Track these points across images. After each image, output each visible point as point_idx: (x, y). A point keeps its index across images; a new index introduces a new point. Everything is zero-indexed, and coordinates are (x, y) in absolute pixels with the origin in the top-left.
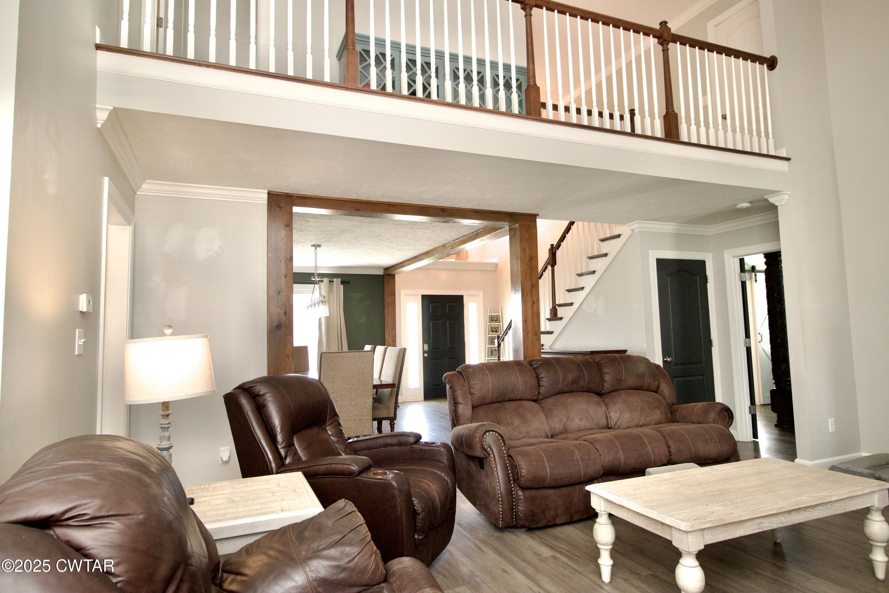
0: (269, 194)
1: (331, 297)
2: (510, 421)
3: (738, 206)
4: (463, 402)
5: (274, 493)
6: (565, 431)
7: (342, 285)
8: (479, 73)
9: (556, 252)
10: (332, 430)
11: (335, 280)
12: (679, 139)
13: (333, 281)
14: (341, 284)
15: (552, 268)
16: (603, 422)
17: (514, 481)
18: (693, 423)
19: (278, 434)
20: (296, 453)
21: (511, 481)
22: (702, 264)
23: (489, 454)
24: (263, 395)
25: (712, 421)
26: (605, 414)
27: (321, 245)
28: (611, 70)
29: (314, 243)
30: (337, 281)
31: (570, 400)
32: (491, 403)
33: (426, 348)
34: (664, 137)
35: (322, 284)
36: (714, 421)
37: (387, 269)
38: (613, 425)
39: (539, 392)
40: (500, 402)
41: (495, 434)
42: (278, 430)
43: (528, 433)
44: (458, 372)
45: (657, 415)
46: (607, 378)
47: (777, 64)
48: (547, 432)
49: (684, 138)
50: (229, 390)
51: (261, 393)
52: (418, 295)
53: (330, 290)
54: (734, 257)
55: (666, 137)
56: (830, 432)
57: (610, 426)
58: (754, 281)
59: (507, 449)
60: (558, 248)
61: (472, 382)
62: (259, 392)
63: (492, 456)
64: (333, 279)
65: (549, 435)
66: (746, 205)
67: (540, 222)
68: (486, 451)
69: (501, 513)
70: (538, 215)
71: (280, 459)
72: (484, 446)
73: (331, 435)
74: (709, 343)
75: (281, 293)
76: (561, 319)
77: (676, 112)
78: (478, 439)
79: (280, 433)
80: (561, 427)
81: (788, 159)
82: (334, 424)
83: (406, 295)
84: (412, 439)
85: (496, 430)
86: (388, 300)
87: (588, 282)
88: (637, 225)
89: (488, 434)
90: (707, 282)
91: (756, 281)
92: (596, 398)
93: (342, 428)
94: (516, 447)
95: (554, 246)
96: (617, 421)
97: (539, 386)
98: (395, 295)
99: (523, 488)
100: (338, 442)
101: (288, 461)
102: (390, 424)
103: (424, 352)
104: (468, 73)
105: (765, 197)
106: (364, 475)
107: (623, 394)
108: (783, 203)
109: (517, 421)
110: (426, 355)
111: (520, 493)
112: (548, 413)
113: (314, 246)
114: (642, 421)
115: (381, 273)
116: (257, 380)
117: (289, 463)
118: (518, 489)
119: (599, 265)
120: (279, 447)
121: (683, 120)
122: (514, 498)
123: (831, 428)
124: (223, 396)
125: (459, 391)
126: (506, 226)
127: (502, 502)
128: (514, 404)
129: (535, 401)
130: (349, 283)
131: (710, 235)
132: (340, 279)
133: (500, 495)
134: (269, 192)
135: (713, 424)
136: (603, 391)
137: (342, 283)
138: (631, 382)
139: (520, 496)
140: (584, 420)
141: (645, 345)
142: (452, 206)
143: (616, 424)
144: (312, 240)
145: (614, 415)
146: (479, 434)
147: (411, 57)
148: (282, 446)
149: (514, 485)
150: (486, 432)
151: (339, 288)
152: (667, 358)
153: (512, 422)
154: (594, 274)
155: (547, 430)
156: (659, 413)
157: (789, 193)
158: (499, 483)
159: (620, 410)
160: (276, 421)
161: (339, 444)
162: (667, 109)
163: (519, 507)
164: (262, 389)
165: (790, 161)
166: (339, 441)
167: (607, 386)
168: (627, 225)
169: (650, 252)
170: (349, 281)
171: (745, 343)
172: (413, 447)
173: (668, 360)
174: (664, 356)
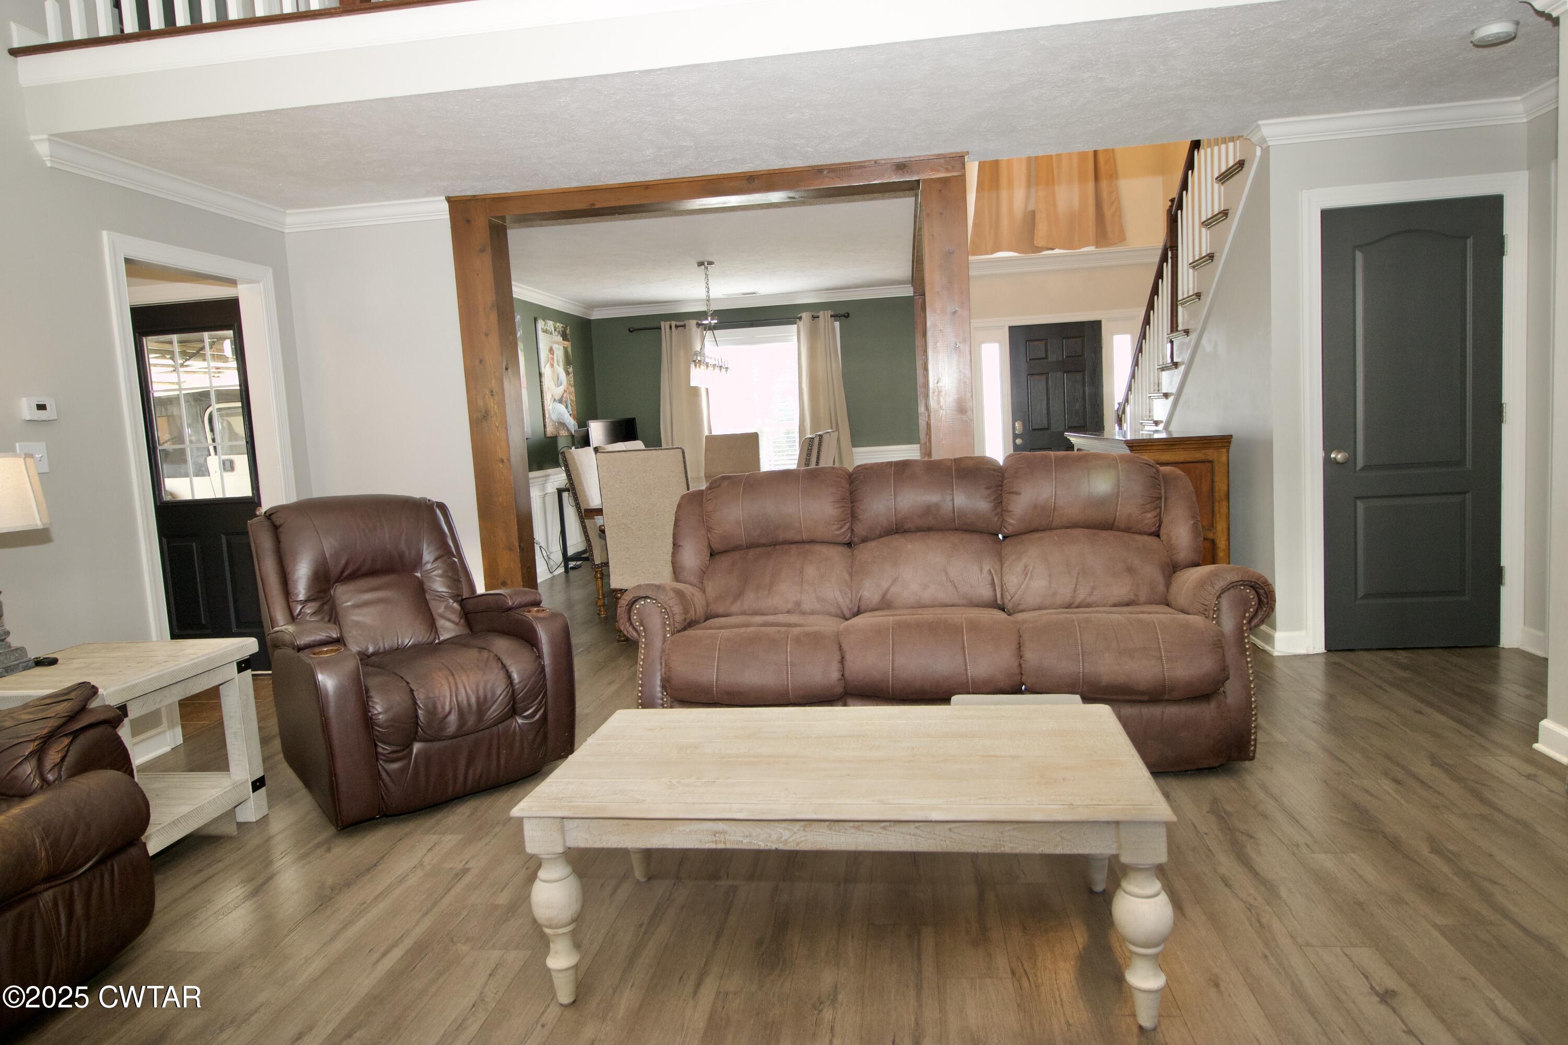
0: (448, 201)
1: (817, 345)
6: (884, 604)
7: (837, 323)
11: (821, 314)
13: (818, 317)
14: (834, 321)
15: (1172, 254)
23: (640, 636)
25: (1202, 609)
26: (992, 578)
27: (711, 262)
30: (824, 316)
33: (1020, 427)
35: (801, 323)
39: (853, 531)
41: (655, 604)
46: (1012, 503)
48: (844, 603)
52: (1001, 328)
53: (813, 335)
57: (997, 601)
59: (675, 630)
61: (710, 508)
63: (644, 640)
64: (818, 312)
68: (637, 631)
72: (634, 622)
74: (1495, 414)
76: (1177, 365)
80: (880, 597)
88: (1263, 133)
89: (643, 603)
90: (1502, 253)
92: (981, 544)
95: (1175, 203)
96: (1017, 595)
97: (854, 519)
100: (435, 598)
103: (1015, 436)
109: (784, 582)
110: (1019, 441)
112: (856, 570)
113: (702, 264)
118: (672, 700)
129: (849, 544)
130: (846, 317)
132: (830, 312)
136: (1003, 530)
137: (835, 317)
138: (1074, 512)
140: (934, 587)
143: (1012, 599)
148: (296, 599)
150: (638, 599)
151: (831, 328)
152: (1337, 451)
154: (1212, 261)
158: (644, 688)
159: (1030, 568)
167: (1014, 520)
169: (1304, 195)
170: (848, 313)
174: (1327, 448)
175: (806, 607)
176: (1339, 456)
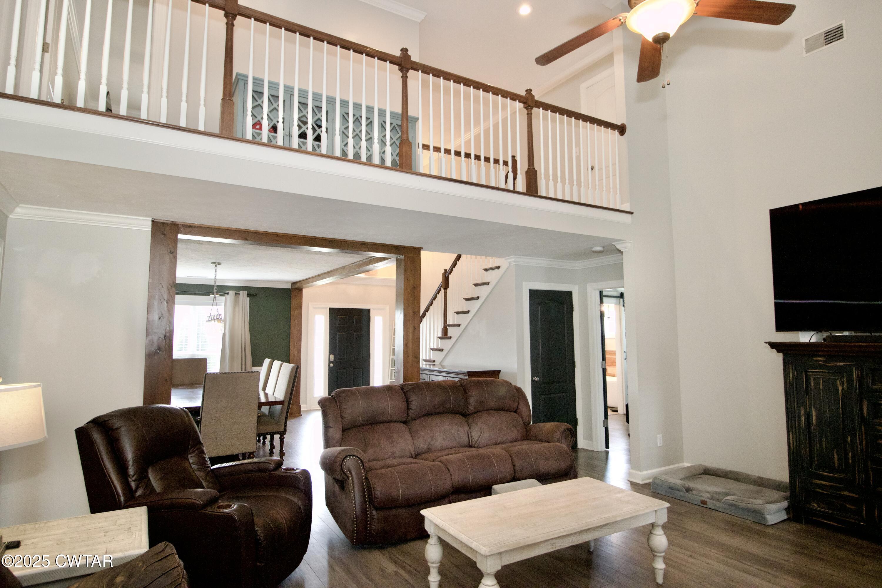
0: (153, 221)
1: (237, 309)
2: (376, 442)
3: (594, 249)
4: (333, 426)
5: (107, 532)
6: (429, 450)
7: (249, 298)
8: (367, 118)
9: (448, 277)
10: (194, 458)
11: (241, 293)
12: (537, 193)
13: (239, 294)
14: (247, 297)
15: (444, 291)
16: (465, 440)
17: (370, 502)
18: (542, 441)
19: (130, 467)
20: (149, 484)
21: (366, 501)
22: (569, 294)
23: (348, 477)
24: (117, 429)
25: (556, 440)
26: (467, 434)
27: (221, 263)
28: (489, 124)
29: (214, 261)
30: (243, 294)
31: (436, 421)
32: (363, 425)
33: (332, 358)
34: (525, 191)
35: (228, 297)
36: (558, 440)
37: (294, 284)
38: (473, 444)
39: (408, 415)
40: (371, 424)
41: (355, 458)
42: (131, 463)
43: (393, 453)
44: (332, 396)
45: (514, 433)
46: (472, 400)
47: (626, 130)
48: (411, 450)
49: (542, 191)
50: (82, 423)
51: (115, 427)
52: (326, 308)
53: (236, 302)
54: (595, 290)
55: (527, 191)
56: (658, 445)
57: (471, 444)
58: (622, 306)
59: (366, 471)
60: (450, 273)
61: (344, 407)
62: (113, 426)
63: (351, 479)
64: (239, 291)
65: (414, 455)
66: (599, 248)
67: (424, 254)
68: (345, 474)
69: (355, 532)
70: (422, 248)
71: (129, 492)
72: (344, 470)
73: (193, 463)
74: (573, 364)
75: (162, 318)
76: (450, 338)
77: (536, 169)
78: (338, 463)
79: (132, 466)
80: (426, 447)
81: (631, 213)
82: (196, 452)
83: (314, 308)
84: (272, 466)
85: (356, 455)
86: (294, 313)
87: (474, 306)
88: (513, 259)
89: (348, 459)
90: (573, 311)
91: (624, 306)
92: (460, 419)
93: (205, 456)
94: (376, 469)
95: (447, 271)
96: (478, 440)
97: (408, 409)
98: (301, 308)
99: (377, 509)
100: (199, 470)
101: (139, 493)
102: (280, 438)
103: (330, 362)
104: (357, 118)
105: (613, 243)
106: (208, 509)
107: (485, 415)
108: (627, 250)
109: (384, 443)
110: (332, 365)
111: (374, 512)
112: (413, 434)
113: (214, 263)
114: (500, 439)
115: (289, 286)
116: (112, 414)
117: (139, 496)
118: (372, 509)
119: (483, 292)
120: (130, 480)
121: (543, 176)
122: (369, 517)
123: (659, 443)
124: (75, 430)
125: (330, 416)
126: (394, 257)
127: (356, 522)
128: (383, 426)
129: (405, 423)
130: (255, 296)
131: (577, 269)
132: (246, 292)
133: (355, 516)
134: (153, 220)
135: (557, 443)
136: (467, 412)
137: (249, 295)
138: (493, 403)
139: (374, 515)
140: (447, 440)
141: (516, 366)
142: (340, 238)
143: (476, 442)
144: (210, 259)
145: (475, 434)
146: (339, 459)
147: (303, 100)
148: (134, 478)
149: (369, 506)
150: (346, 457)
151: (245, 300)
152: (535, 377)
153: (379, 444)
154: (478, 299)
155: (412, 450)
156: (516, 431)
157: (631, 241)
158: (355, 505)
159: (480, 429)
160: (129, 454)
161: (200, 471)
162: (529, 165)
163: (372, 526)
164: (118, 423)
165: (632, 215)
166: (200, 468)
167: (471, 408)
168: (505, 258)
169: (524, 283)
170: (256, 294)
171: (602, 365)
172: (271, 474)
173: (536, 379)
174: (532, 377)
175: (397, 454)
176: (537, 379)
